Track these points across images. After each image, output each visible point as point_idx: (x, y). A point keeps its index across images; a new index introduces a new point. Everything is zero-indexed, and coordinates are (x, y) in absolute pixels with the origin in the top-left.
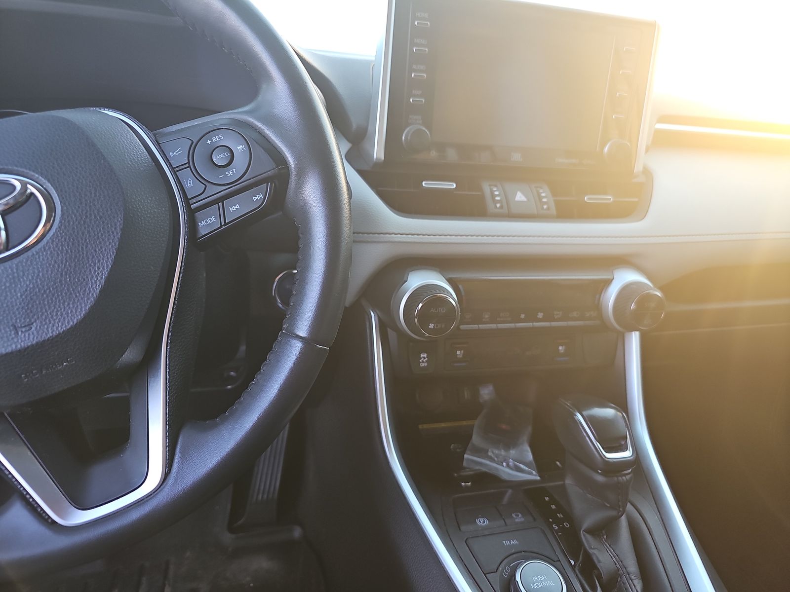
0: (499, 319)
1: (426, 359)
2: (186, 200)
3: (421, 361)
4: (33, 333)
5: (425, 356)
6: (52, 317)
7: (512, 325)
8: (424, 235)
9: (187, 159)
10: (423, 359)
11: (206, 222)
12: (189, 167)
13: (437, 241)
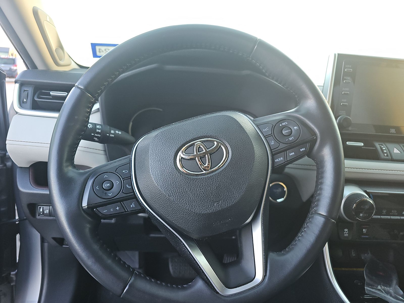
0: (391, 214)
1: (348, 232)
2: (271, 150)
3: (344, 233)
4: (220, 205)
5: (347, 230)
6: (227, 198)
7: (398, 217)
8: (351, 168)
9: (271, 132)
10: (346, 232)
11: (279, 160)
12: (272, 136)
13: (358, 172)
